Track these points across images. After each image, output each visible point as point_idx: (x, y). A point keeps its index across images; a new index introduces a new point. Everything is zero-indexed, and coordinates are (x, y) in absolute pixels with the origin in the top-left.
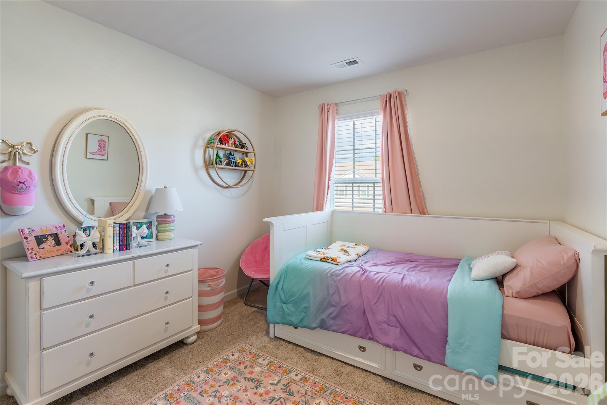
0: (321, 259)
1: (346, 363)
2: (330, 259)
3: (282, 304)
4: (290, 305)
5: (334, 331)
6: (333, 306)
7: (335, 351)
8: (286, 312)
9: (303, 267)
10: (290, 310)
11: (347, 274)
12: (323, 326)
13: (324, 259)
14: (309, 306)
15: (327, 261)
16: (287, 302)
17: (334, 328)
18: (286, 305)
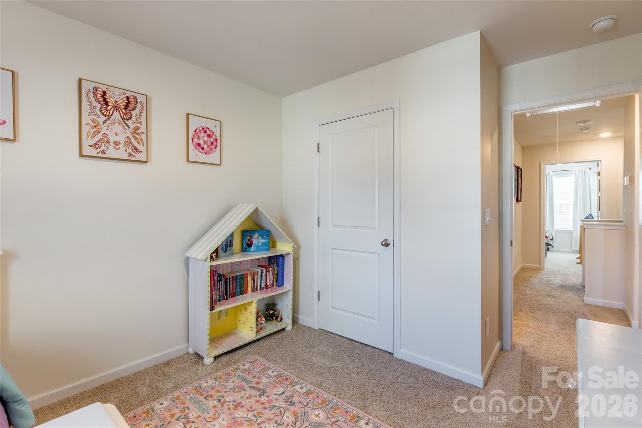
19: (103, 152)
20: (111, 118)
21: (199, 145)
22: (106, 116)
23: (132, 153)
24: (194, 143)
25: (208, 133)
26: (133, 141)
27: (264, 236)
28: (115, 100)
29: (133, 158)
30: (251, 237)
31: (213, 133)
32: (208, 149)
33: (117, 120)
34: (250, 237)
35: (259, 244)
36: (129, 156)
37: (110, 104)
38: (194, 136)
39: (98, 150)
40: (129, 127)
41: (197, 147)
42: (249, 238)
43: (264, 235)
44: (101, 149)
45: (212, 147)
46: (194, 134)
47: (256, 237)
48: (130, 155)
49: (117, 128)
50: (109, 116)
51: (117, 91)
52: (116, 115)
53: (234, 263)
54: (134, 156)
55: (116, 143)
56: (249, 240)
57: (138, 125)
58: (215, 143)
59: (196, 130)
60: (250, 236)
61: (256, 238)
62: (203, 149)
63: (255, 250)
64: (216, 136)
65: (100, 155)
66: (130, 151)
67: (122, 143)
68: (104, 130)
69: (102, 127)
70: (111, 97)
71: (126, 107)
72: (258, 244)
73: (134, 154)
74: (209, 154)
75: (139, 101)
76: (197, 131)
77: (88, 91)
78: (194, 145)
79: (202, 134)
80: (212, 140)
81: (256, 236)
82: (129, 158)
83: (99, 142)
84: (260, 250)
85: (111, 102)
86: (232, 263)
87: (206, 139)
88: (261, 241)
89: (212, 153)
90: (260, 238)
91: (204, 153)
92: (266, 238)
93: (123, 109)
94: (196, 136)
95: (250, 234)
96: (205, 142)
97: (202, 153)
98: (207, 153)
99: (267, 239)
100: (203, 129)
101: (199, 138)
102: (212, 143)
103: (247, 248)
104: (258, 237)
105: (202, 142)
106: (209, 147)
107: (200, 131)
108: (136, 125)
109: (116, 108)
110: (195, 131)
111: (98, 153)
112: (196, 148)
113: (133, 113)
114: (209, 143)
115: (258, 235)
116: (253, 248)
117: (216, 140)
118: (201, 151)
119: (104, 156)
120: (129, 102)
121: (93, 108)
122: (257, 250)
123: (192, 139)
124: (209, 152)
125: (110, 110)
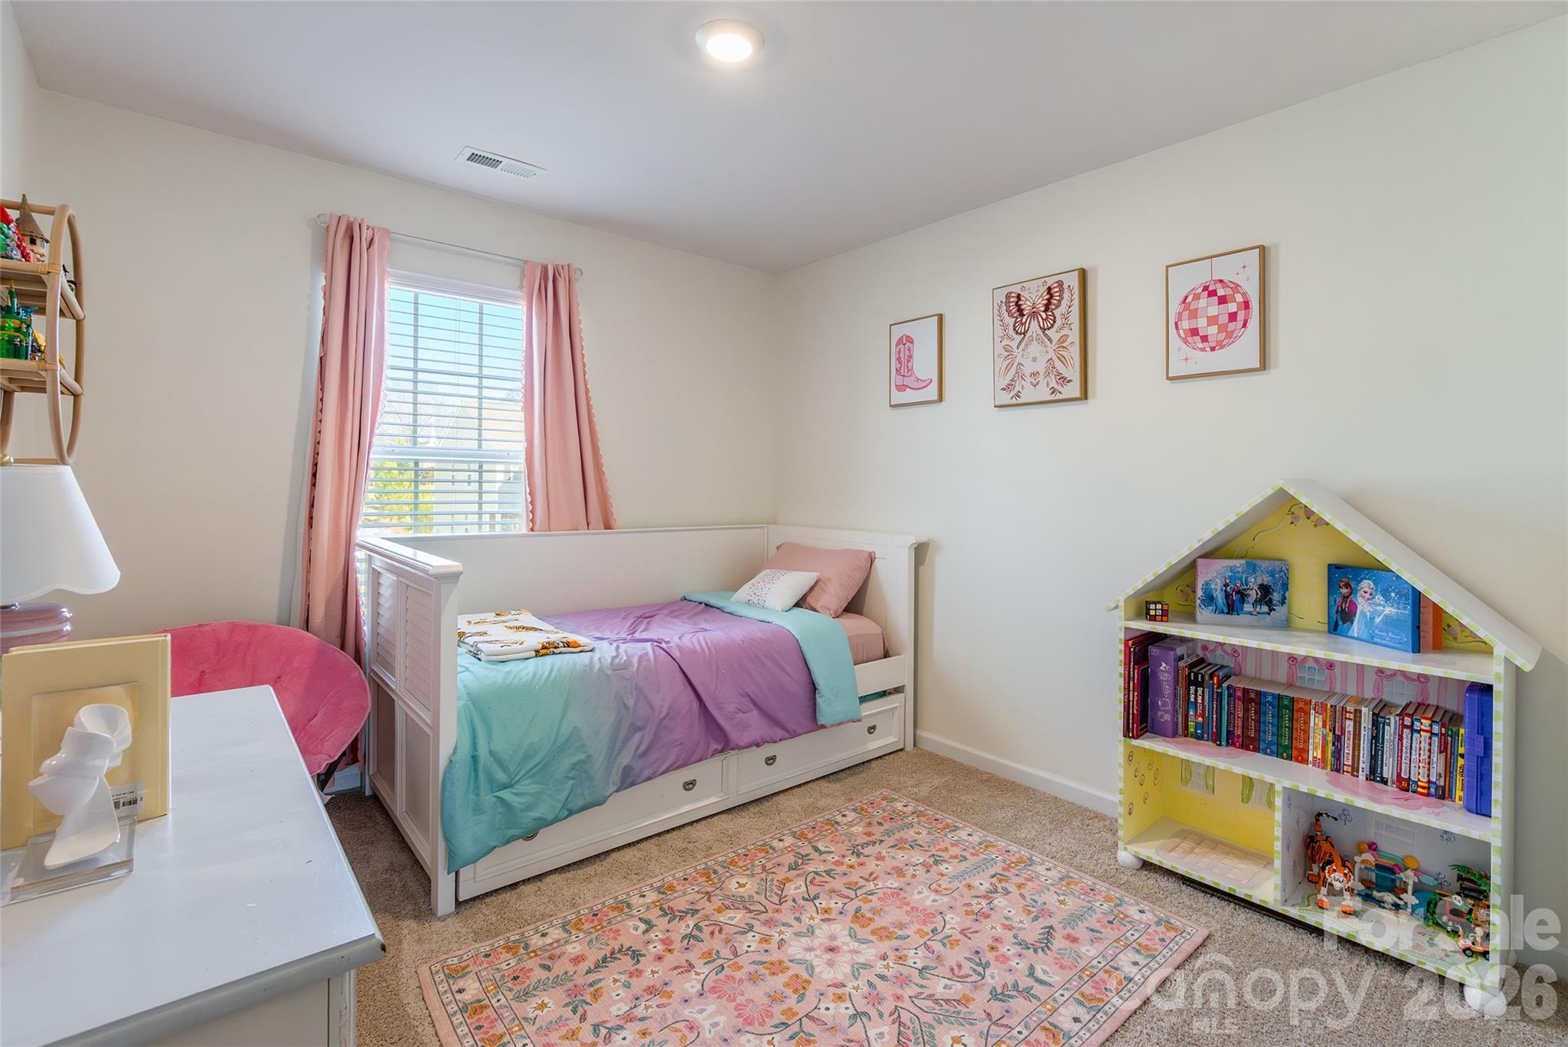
0: (537, 651)
1: (659, 835)
2: (561, 645)
3: (497, 794)
4: (527, 782)
5: (649, 778)
6: (640, 729)
7: (640, 824)
8: (517, 805)
9: (524, 679)
10: (530, 794)
11: (640, 658)
12: (629, 780)
13: (543, 648)
14: (589, 756)
15: (555, 651)
16: (513, 782)
17: (646, 773)
18: (512, 790)
19: (1018, 395)
20: (1028, 335)
21: (1194, 332)
22: (1020, 334)
23: (1056, 386)
24: (1181, 332)
25: (1221, 292)
26: (1058, 364)
27: (1393, 595)
28: (1032, 301)
29: (1058, 396)
30: (1351, 588)
31: (1236, 287)
32: (1222, 336)
33: (1035, 335)
34: (1349, 589)
35: (1378, 620)
36: (1052, 393)
37: (1025, 313)
38: (1180, 315)
39: (1012, 394)
40: (1050, 340)
41: (1190, 339)
42: (1344, 591)
43: (1393, 591)
44: (1015, 391)
45: (1232, 326)
46: (1181, 311)
47: (1366, 592)
48: (1054, 391)
49: (1035, 349)
50: (1025, 333)
51: (1033, 285)
52: (1034, 327)
53: (1299, 659)
54: (1060, 393)
55: (1034, 374)
56: (1345, 598)
57: (1065, 331)
58: (1241, 316)
59: (1186, 297)
60: (1347, 585)
61: (1367, 595)
62: (1204, 339)
63: (1364, 637)
64: (1244, 295)
65: (1014, 401)
66: (1053, 384)
67: (1042, 373)
68: (1019, 359)
69: (1016, 354)
70: (1027, 300)
71: (1047, 308)
72: (1372, 619)
73: (1060, 388)
74: (1222, 347)
75: (1065, 286)
76: (1189, 299)
77: (1000, 304)
78: (1180, 336)
79: (1203, 302)
80: (1232, 307)
81: (1366, 589)
82: (1052, 397)
83: (1012, 380)
84: (1379, 641)
85: (1027, 307)
86: (1292, 658)
87: (1214, 309)
88: (1381, 608)
89: (1233, 342)
90: (1379, 598)
91: (1208, 349)
92: (1399, 603)
93: (1043, 312)
94: (1186, 314)
95: (1349, 578)
96: (1212, 320)
97: (1203, 350)
98: (1217, 348)
99: (1401, 606)
100: (1206, 288)
101: (1194, 315)
102: (1233, 317)
103: (1340, 623)
104: (1371, 594)
105: (1202, 323)
106: (1222, 328)
107: (1197, 297)
108: (1063, 332)
109: (1034, 314)
110: (1184, 301)
111: (1012, 398)
112: (1186, 342)
113: (1057, 312)
114: (1224, 319)
115: (1372, 585)
116: (1359, 629)
117: (1246, 305)
118: (1201, 345)
119: (1020, 401)
120: (1052, 296)
121: (1005, 327)
122: (1371, 640)
123: (1176, 323)
124: (1224, 343)
125: (1026, 322)
